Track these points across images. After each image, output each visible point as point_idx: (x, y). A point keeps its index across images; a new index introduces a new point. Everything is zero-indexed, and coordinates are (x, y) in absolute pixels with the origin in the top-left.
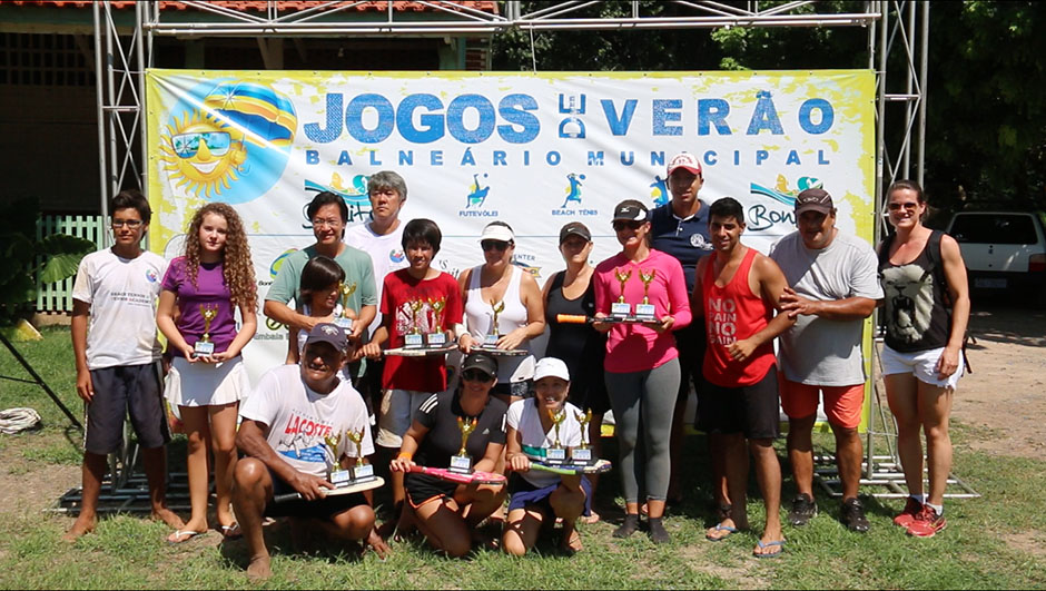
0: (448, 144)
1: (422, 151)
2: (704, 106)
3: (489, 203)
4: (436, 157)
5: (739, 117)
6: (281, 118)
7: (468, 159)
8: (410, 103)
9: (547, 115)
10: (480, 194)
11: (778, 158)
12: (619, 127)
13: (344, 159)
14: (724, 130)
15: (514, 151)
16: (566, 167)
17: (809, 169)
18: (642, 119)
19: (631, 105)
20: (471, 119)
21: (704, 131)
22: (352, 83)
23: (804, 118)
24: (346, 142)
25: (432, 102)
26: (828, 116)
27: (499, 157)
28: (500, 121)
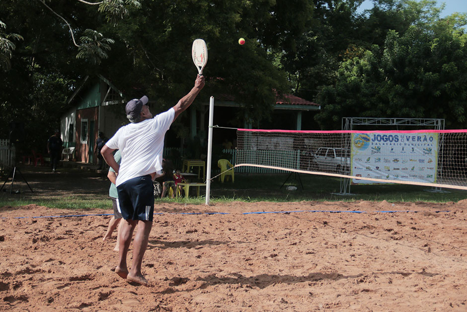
0: (388, 142)
1: (385, 143)
2: (418, 137)
3: (393, 151)
4: (387, 144)
5: (422, 139)
6: (368, 138)
7: (391, 144)
8: (384, 136)
9: (400, 139)
10: (392, 149)
11: (427, 145)
12: (408, 140)
13: (376, 144)
14: (420, 141)
15: (396, 143)
16: (402, 145)
17: (430, 146)
18: (411, 139)
19: (409, 137)
20: (391, 138)
21: (418, 141)
22: (377, 133)
23: (430, 139)
24: (376, 141)
25: (386, 136)
26: (432, 139)
27: (394, 144)
28: (394, 139)
